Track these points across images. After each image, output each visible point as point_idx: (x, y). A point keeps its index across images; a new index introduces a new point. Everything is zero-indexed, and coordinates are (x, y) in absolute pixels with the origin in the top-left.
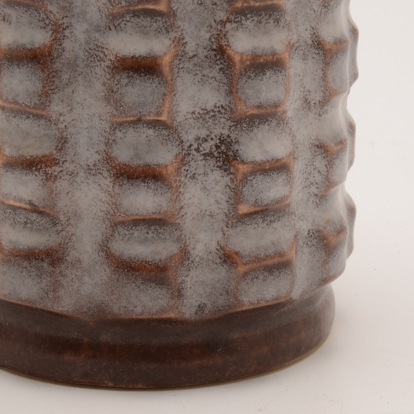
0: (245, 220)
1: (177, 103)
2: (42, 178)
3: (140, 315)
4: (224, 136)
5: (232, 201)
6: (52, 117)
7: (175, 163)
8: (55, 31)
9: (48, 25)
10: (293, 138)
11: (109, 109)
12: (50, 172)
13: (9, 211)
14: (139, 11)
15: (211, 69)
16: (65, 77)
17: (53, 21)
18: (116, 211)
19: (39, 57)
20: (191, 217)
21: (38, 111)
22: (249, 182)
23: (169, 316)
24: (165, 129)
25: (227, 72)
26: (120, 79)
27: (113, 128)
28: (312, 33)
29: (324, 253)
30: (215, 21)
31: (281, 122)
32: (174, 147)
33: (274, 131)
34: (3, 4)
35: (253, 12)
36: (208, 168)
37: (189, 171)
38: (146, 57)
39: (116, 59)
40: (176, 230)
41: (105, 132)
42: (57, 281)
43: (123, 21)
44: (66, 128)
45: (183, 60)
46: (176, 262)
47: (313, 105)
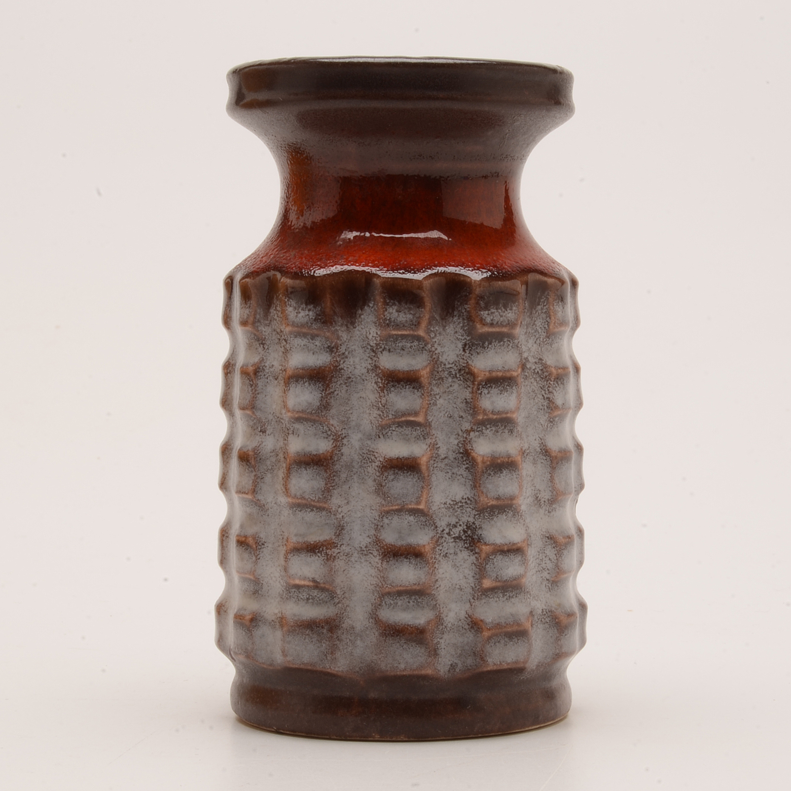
0: (488, 593)
1: (432, 495)
2: (323, 558)
3: (403, 671)
4: (470, 523)
5: (477, 577)
6: (332, 509)
7: (431, 543)
8: (335, 440)
9: (330, 436)
10: (527, 528)
11: (379, 500)
12: (330, 553)
13: (293, 590)
14: (402, 422)
15: (459, 468)
16: (343, 476)
17: (334, 432)
18: (384, 583)
19: (323, 460)
20: (444, 590)
21: (321, 504)
22: (491, 560)
23: (427, 672)
24: (423, 516)
25: (472, 470)
26: (388, 475)
27: (381, 516)
28: (541, 443)
29: (556, 630)
30: (462, 431)
31: (516, 514)
32: (430, 530)
33: (511, 521)
34: (293, 421)
35: (492, 423)
36: (457, 549)
37: (442, 551)
38: (408, 458)
39: (384, 460)
40: (432, 600)
41: (375, 519)
42: (334, 645)
43: (390, 430)
44: (343, 518)
45: (437, 460)
46: (432, 626)
47: (543, 502)
